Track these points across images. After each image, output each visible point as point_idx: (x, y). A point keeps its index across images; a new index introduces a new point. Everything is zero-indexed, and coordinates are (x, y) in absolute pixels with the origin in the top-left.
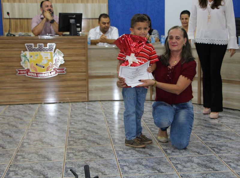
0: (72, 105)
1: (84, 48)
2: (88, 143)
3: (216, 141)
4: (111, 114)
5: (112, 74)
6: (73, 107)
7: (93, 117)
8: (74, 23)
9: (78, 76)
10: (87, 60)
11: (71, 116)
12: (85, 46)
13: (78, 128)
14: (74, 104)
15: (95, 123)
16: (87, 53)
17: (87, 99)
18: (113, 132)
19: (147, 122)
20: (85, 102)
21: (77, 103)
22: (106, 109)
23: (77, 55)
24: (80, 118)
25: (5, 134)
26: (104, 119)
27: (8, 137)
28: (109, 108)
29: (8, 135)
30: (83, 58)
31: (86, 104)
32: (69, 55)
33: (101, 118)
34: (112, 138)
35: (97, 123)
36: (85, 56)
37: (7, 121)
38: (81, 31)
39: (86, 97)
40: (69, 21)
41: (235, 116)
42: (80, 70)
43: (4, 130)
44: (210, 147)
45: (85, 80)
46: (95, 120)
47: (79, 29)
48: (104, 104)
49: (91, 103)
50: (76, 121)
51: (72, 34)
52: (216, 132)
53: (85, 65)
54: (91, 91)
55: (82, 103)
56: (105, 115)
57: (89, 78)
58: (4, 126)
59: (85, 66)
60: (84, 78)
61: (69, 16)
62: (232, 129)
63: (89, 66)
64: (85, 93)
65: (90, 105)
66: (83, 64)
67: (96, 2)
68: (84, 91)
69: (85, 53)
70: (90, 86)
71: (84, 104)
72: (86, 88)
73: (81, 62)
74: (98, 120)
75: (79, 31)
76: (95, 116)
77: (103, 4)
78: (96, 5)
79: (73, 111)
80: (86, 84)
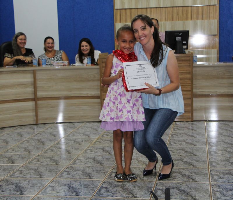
1: (189, 66)
2: (184, 165)
5: (218, 94)
6: (176, 126)
8: (180, 40)
10: (193, 78)
11: (172, 135)
12: (190, 64)
13: (176, 148)
15: (195, 144)
16: (192, 72)
17: (192, 119)
20: (189, 122)
21: (181, 123)
23: (182, 73)
24: (181, 138)
25: (106, 150)
27: (108, 153)
29: (108, 152)
30: (188, 76)
31: (190, 123)
33: (203, 139)
34: (210, 161)
35: (197, 144)
36: (190, 74)
37: (109, 138)
38: (187, 48)
40: (175, 39)
42: (185, 89)
43: (105, 146)
45: (190, 99)
46: (196, 141)
47: (185, 47)
49: (195, 123)
50: (176, 141)
51: (178, 52)
54: (196, 110)
55: (186, 123)
58: (106, 142)
59: (190, 85)
60: (188, 96)
61: (175, 34)
63: (194, 84)
64: (189, 113)
65: (194, 125)
66: (188, 82)
67: (206, 19)
68: (189, 110)
69: (190, 71)
70: (195, 105)
71: (188, 124)
72: (191, 107)
73: (186, 81)
74: (198, 141)
75: (185, 49)
76: (196, 137)
77: (213, 20)
78: (206, 22)
79: (175, 130)
80: (191, 103)
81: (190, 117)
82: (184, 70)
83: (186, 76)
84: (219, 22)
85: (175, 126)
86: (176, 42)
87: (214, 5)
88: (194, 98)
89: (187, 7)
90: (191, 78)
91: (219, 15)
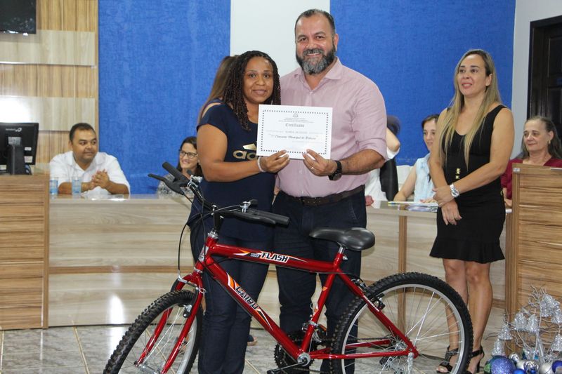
0: (6, 336)
1: (41, 204)
4: (102, 357)
5: (104, 265)
6: (10, 342)
7: (59, 365)
8: (19, 144)
9: (23, 269)
10: (48, 230)
12: (42, 198)
14: (11, 334)
16: (48, 216)
17: (44, 322)
21: (20, 333)
22: (88, 345)
23: (23, 219)
24: (27, 369)
26: (84, 371)
28: (97, 343)
30: (40, 226)
31: (39, 333)
32: (4, 219)
33: (77, 367)
36: (42, 221)
38: (33, 163)
39: (42, 317)
40: (7, 141)
42: (30, 255)
45: (41, 277)
47: (29, 159)
48: (83, 335)
49: (52, 331)
51: (14, 171)
53: (41, 243)
54: (54, 302)
55: (31, 333)
56: (88, 359)
57: (50, 273)
59: (43, 245)
60: (42, 271)
61: (7, 130)
63: (52, 245)
64: (38, 309)
65: (51, 337)
66: (37, 240)
67: (71, 95)
68: (37, 303)
69: (43, 215)
70: (53, 291)
71: (35, 334)
72: (43, 295)
73: (33, 236)
74: (69, 373)
75: (28, 164)
76: (63, 363)
77: (86, 99)
78: (70, 101)
79: (9, 351)
80: (43, 287)
81: (40, 318)
82: (28, 213)
83: (32, 225)
84: (99, 104)
85: (6, 340)
86: (8, 148)
87: (87, 66)
88: (50, 275)
89: (26, 67)
90: (43, 230)
91: (100, 89)
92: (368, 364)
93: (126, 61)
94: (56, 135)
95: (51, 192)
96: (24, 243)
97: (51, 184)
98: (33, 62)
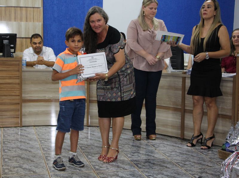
0: (4, 130)
1: (18, 71)
2: (24, 172)
3: (152, 169)
4: (46, 140)
5: (47, 98)
8: (8, 43)
9: (11, 100)
10: (21, 83)
11: (4, 142)
12: (19, 68)
13: (12, 156)
14: (6, 129)
15: (30, 150)
16: (21, 76)
17: (20, 124)
18: (49, 160)
19: (83, 149)
21: (10, 129)
22: (40, 135)
23: (10, 78)
24: (13, 145)
26: (39, 146)
28: (44, 134)
30: (17, 81)
31: (18, 129)
32: (2, 78)
33: (36, 145)
34: (49, 166)
35: (32, 150)
36: (19, 78)
38: (14, 52)
39: (19, 122)
40: (3, 42)
41: (173, 144)
42: (14, 94)
44: (146, 176)
45: (19, 104)
46: (30, 147)
47: (12, 50)
48: (38, 130)
49: (24, 128)
50: (10, 148)
51: (6, 56)
52: (153, 160)
53: (19, 88)
55: (15, 129)
56: (40, 141)
57: (23, 102)
60: (17, 101)
61: (3, 37)
62: (169, 156)
63: (23, 89)
64: (18, 118)
65: (23, 131)
66: (17, 87)
67: (30, 21)
68: (17, 115)
69: (19, 76)
70: (24, 110)
72: (19, 112)
73: (15, 85)
74: (32, 147)
75: (12, 52)
76: (29, 143)
77: (38, 23)
78: (30, 24)
79: (6, 137)
80: (19, 108)
82: (12, 75)
83: (14, 80)
84: (43, 25)
85: (4, 132)
86: (3, 45)
87: (38, 8)
88: (23, 103)
89: (10, 8)
90: (19, 83)
91: (43, 18)
92: (167, 145)
93: (56, 5)
94: (24, 39)
95: (23, 65)
96: (10, 88)
97: (23, 61)
98: (13, 5)
